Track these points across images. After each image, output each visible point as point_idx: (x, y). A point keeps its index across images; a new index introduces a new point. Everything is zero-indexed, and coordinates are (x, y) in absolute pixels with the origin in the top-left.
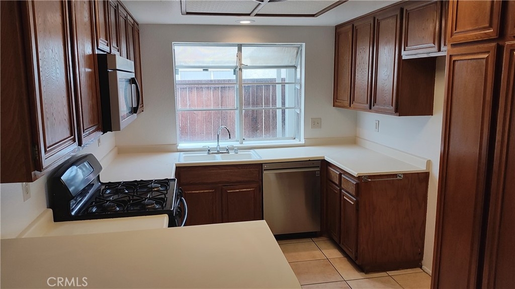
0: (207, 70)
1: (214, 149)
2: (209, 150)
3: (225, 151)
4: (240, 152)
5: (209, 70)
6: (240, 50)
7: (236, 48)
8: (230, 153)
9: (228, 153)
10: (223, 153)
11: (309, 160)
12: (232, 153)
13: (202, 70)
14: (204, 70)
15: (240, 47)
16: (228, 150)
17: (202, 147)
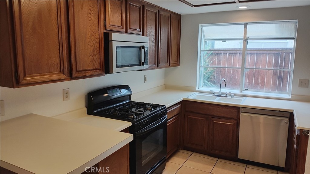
0: (225, 41)
1: (217, 93)
2: (214, 93)
3: (225, 96)
4: (235, 98)
5: (226, 41)
6: (246, 27)
7: (244, 26)
8: (228, 97)
9: (227, 97)
10: (223, 96)
11: (280, 111)
12: (229, 97)
13: (222, 41)
14: (223, 41)
15: (246, 25)
16: (226, 95)
17: (209, 91)
